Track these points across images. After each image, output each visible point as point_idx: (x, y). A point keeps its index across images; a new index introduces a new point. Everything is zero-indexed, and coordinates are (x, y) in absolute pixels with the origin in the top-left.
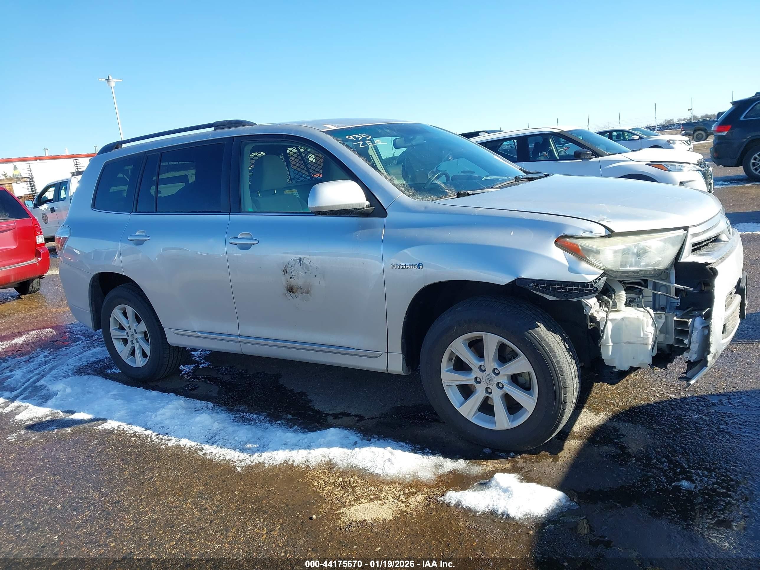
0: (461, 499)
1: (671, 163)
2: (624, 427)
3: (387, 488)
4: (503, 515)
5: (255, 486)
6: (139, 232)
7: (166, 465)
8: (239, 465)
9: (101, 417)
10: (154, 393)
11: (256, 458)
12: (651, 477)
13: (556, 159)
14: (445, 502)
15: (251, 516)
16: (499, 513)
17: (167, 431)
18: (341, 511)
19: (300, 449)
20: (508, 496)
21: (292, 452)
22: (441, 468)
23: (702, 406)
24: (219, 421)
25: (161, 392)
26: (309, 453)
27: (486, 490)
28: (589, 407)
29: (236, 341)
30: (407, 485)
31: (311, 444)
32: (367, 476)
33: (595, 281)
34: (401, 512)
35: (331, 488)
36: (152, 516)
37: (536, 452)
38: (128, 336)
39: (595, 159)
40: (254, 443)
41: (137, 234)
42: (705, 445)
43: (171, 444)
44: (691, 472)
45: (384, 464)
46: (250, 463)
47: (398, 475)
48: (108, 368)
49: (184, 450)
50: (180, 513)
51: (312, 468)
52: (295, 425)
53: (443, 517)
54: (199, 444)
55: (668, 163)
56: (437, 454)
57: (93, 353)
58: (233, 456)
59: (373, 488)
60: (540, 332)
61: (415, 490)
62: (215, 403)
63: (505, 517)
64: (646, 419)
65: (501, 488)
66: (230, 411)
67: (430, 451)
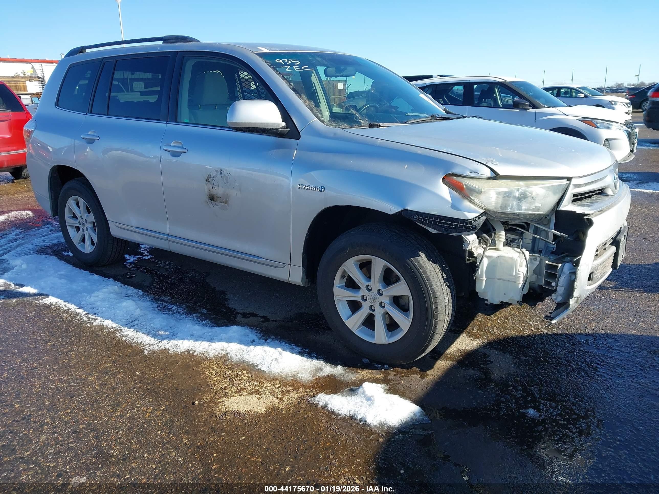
0: (329, 402)
1: (600, 121)
2: (494, 355)
3: (268, 384)
4: (361, 420)
5: (155, 369)
6: (91, 132)
7: (86, 341)
8: (147, 348)
9: (44, 293)
10: (96, 277)
11: (164, 344)
12: (503, 402)
13: (498, 107)
14: (314, 403)
15: (143, 395)
16: (358, 418)
17: (96, 312)
18: (221, 400)
19: (203, 341)
20: (369, 404)
21: (196, 342)
22: (320, 371)
23: (569, 343)
24: (142, 308)
25: (102, 276)
26: (210, 345)
27: (353, 396)
28: (468, 332)
29: (164, 239)
30: (286, 383)
31: (214, 338)
32: (255, 371)
33: (475, 219)
34: (273, 407)
35: (220, 378)
36: (59, 384)
37: (408, 367)
38: (80, 224)
39: (531, 110)
40: (166, 331)
41: (90, 133)
42: (560, 379)
43: (95, 323)
44: (540, 402)
45: (271, 363)
46: (157, 348)
47: (280, 373)
48: (65, 251)
49: (105, 330)
50: (83, 385)
51: (209, 359)
52: (206, 319)
53: (308, 416)
54: (119, 326)
55: (598, 121)
56: (321, 358)
57: (57, 236)
58: (144, 340)
59: (255, 383)
60: (420, 261)
61: (291, 389)
62: (146, 291)
63: (362, 423)
64: (515, 350)
65: (365, 396)
66: (156, 300)
67: (316, 356)
